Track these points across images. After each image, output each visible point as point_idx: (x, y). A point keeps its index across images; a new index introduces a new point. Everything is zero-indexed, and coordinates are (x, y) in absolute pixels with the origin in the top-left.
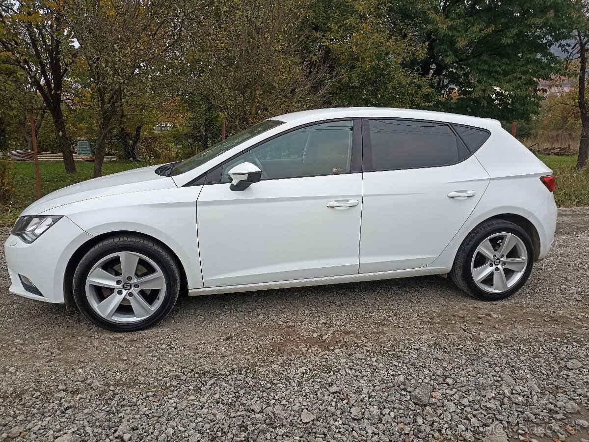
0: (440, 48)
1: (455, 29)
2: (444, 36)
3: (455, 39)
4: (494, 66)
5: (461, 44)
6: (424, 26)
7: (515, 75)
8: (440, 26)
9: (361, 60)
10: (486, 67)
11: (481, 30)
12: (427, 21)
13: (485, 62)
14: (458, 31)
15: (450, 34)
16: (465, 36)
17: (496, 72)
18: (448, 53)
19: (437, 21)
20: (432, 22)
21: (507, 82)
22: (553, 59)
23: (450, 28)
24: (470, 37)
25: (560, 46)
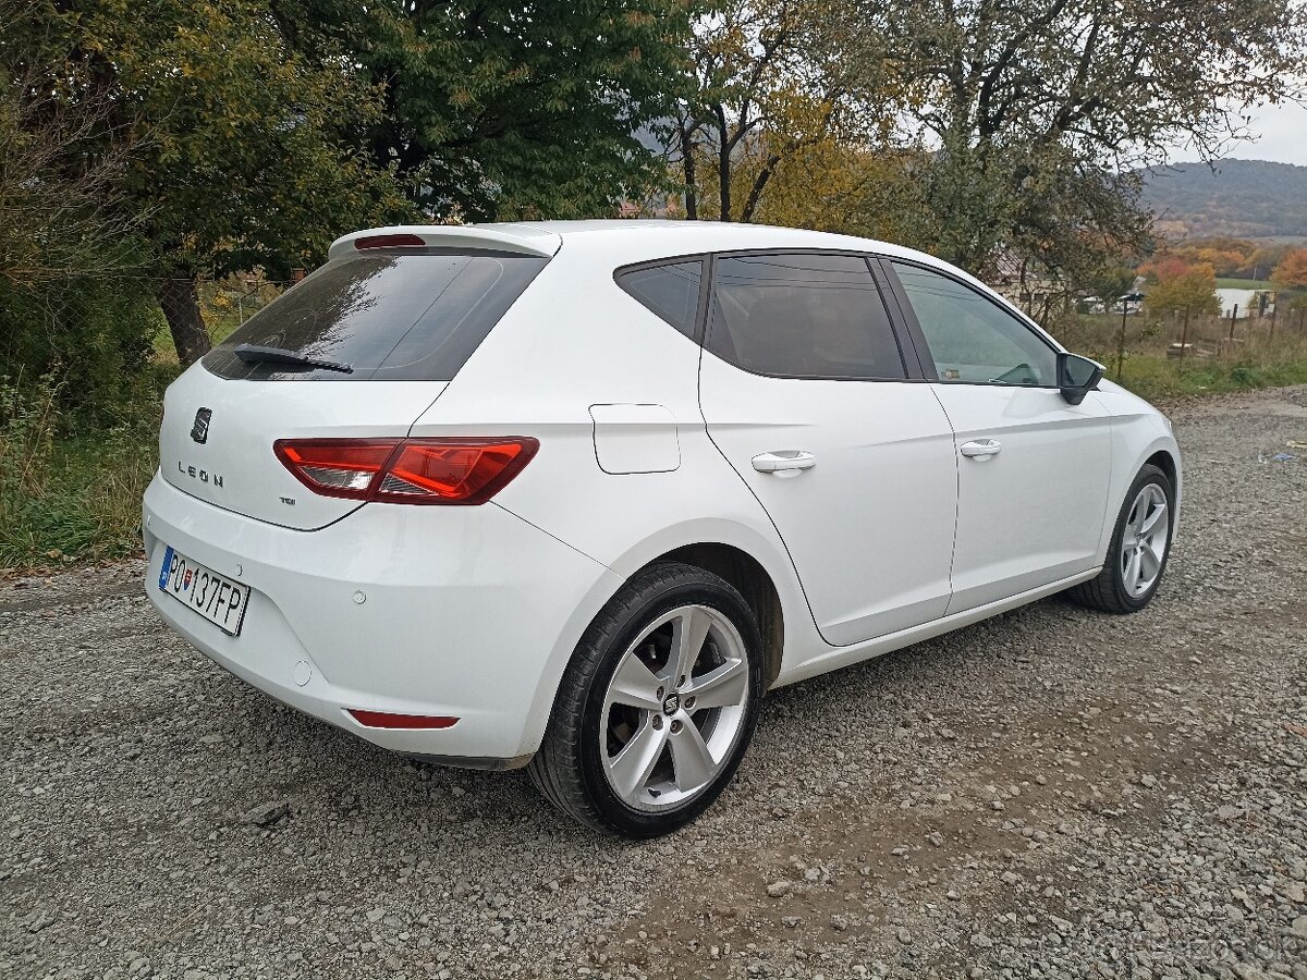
0: (413, 104)
1: (443, 63)
2: (421, 75)
3: (446, 87)
4: (533, 159)
5: (460, 98)
6: (370, 45)
7: (579, 181)
8: (409, 49)
9: (210, 106)
10: (517, 160)
11: (500, 74)
12: (375, 33)
13: (516, 150)
14: (448, 70)
15: (434, 72)
16: (466, 81)
17: (541, 173)
18: (433, 119)
19: (399, 34)
20: (388, 37)
21: (565, 197)
22: (645, 155)
23: (432, 59)
24: (478, 85)
25: (653, 129)
